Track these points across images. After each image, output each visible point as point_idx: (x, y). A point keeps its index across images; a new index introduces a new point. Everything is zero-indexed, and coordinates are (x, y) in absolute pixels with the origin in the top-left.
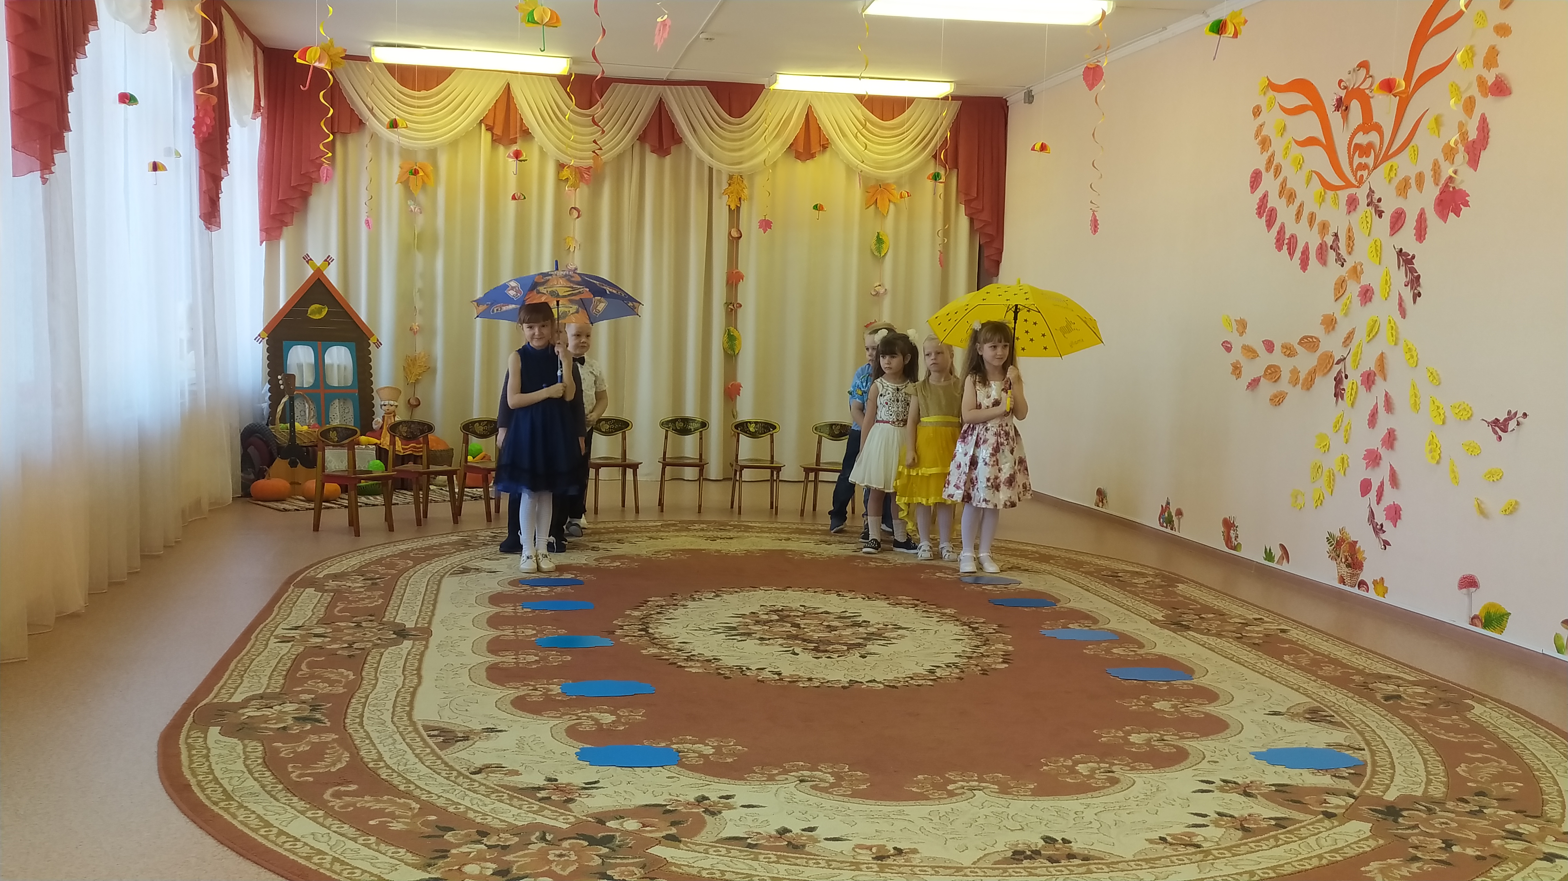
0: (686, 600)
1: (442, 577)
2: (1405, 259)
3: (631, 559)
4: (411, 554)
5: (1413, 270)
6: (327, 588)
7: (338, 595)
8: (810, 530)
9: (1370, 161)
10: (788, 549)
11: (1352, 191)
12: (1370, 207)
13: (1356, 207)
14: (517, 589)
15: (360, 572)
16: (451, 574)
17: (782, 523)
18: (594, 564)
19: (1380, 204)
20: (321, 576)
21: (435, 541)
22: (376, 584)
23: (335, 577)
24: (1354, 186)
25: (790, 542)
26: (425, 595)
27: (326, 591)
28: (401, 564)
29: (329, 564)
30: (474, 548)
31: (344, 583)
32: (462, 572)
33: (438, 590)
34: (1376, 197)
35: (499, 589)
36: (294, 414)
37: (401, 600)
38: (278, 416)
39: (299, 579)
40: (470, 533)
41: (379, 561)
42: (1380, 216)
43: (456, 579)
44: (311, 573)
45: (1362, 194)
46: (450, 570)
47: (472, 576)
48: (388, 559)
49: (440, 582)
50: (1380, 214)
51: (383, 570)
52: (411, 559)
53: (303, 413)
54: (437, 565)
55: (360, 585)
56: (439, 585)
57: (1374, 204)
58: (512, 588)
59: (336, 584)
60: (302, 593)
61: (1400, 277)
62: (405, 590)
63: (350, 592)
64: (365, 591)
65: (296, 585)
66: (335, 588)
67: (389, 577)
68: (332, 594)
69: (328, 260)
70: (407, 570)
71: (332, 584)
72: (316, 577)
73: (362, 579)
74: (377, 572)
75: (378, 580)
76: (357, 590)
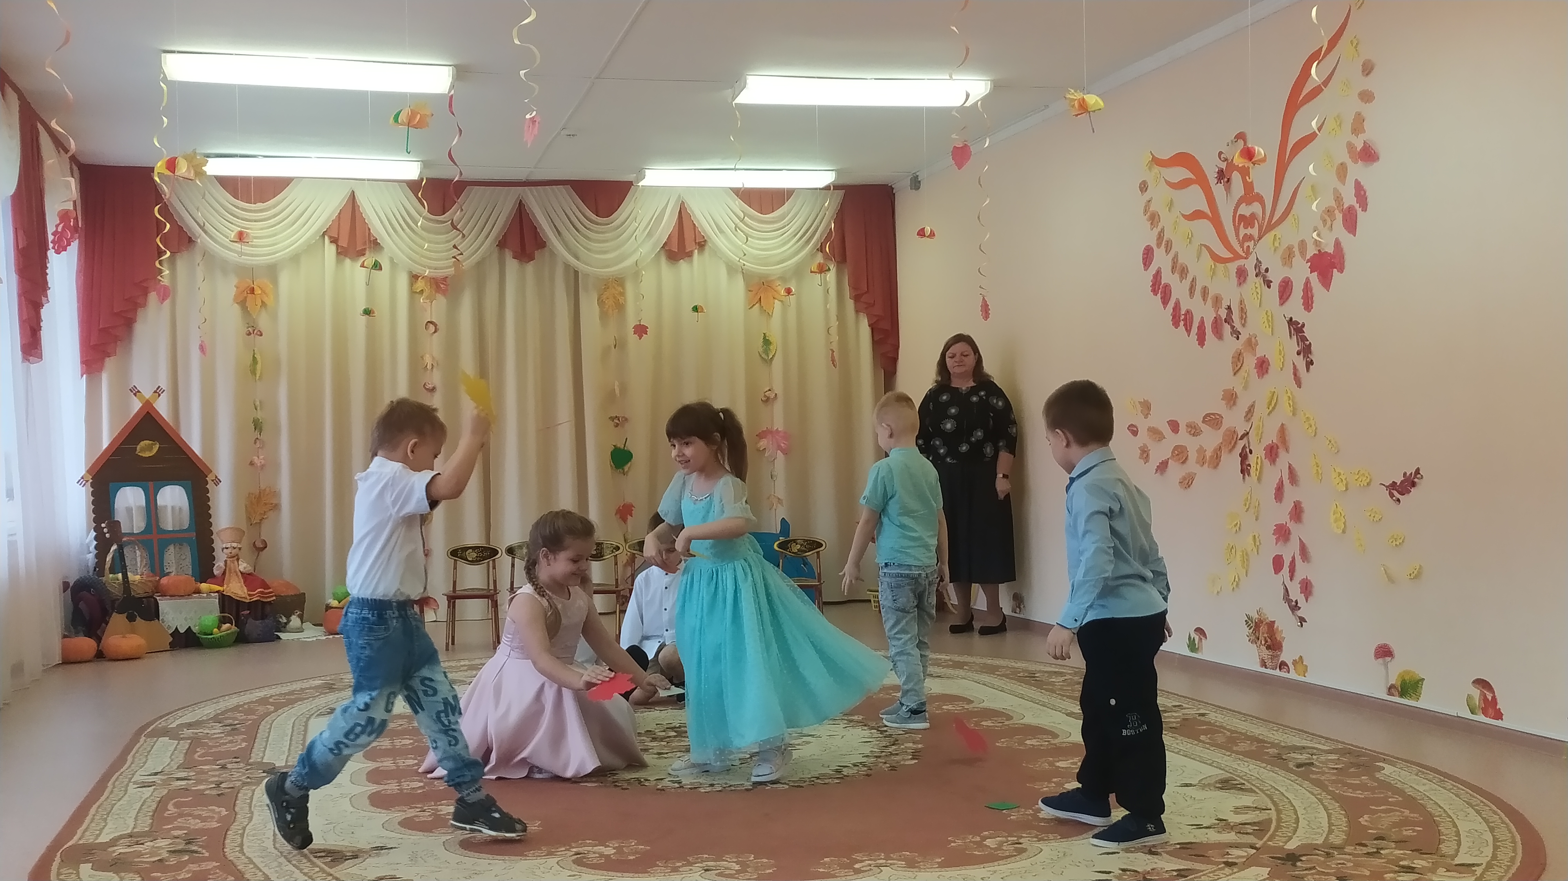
1: (308, 719)
2: (1296, 328)
4: (271, 700)
5: (1304, 339)
6: (182, 736)
7: (195, 742)
9: (1254, 232)
11: (1241, 262)
12: (1259, 278)
13: (1245, 278)
15: (217, 719)
16: (318, 715)
19: (1268, 274)
20: (174, 725)
21: (297, 686)
22: (237, 729)
23: (190, 725)
24: (1241, 257)
26: (292, 736)
27: (182, 739)
28: (261, 709)
29: (180, 715)
30: (340, 690)
31: (200, 730)
33: (306, 731)
34: (1263, 267)
36: (125, 562)
37: (267, 741)
38: (108, 566)
39: (149, 730)
40: (333, 677)
41: (236, 708)
42: (1269, 287)
44: (161, 723)
45: (1249, 265)
46: (316, 712)
48: (246, 706)
49: (306, 723)
50: (1268, 284)
51: (241, 716)
52: (272, 704)
53: (135, 561)
54: (301, 708)
55: (220, 731)
57: (1262, 274)
59: (193, 732)
60: (155, 743)
61: (1293, 345)
62: (269, 734)
63: (209, 738)
64: (225, 736)
65: (147, 736)
66: (192, 735)
67: (250, 722)
68: (189, 741)
69: (158, 391)
70: (268, 714)
71: (188, 732)
72: (169, 727)
73: (220, 725)
74: (235, 719)
75: (238, 726)
76: (217, 736)
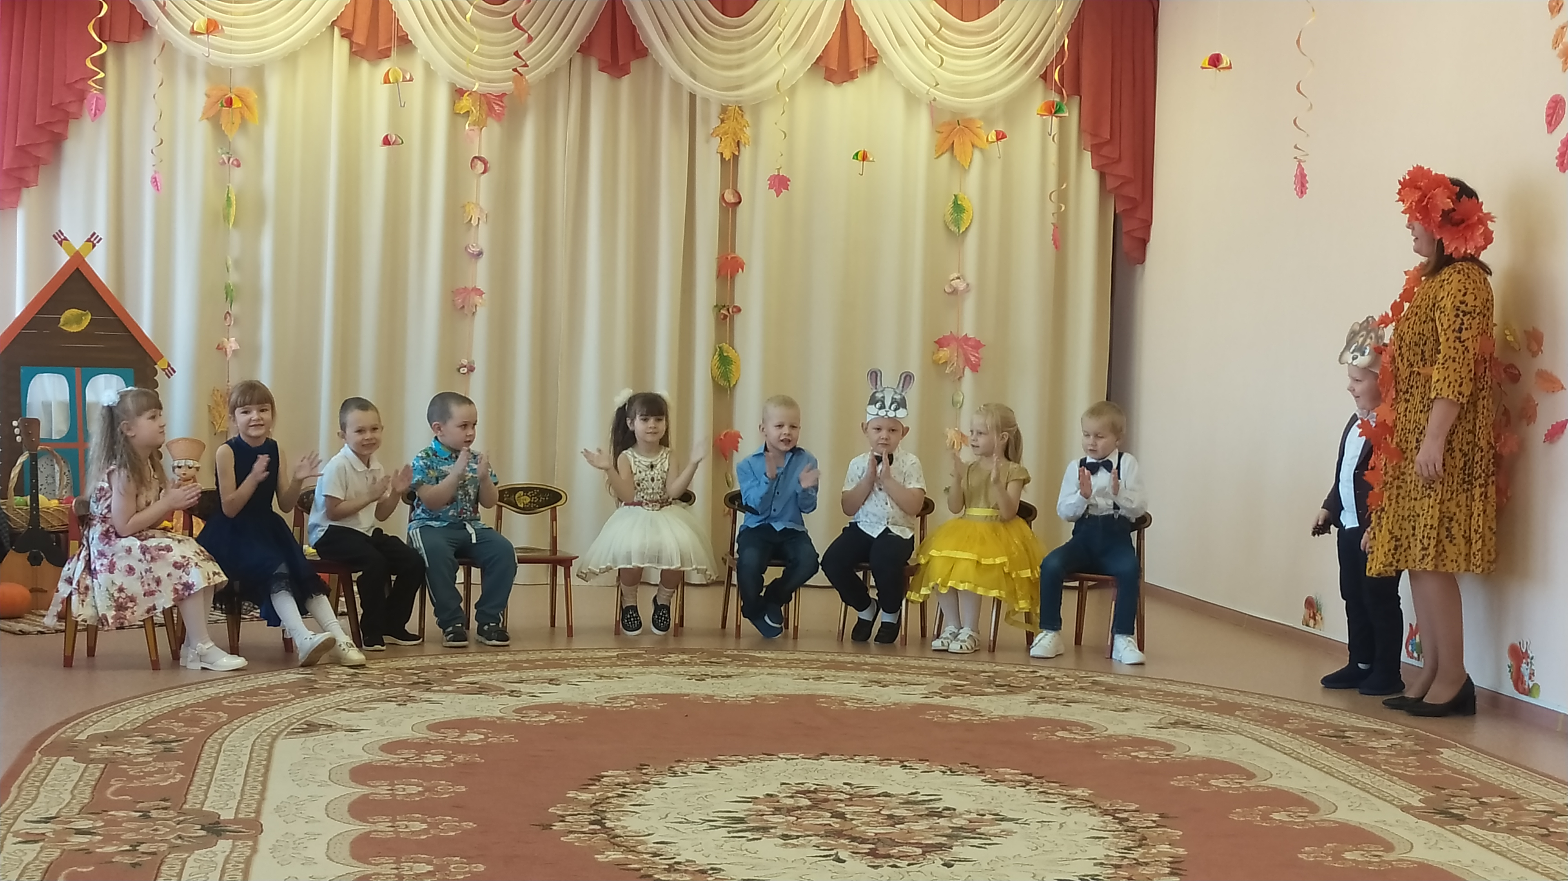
0: (661, 773)
1: (275, 738)
3: (573, 709)
4: (229, 704)
6: (93, 756)
7: (111, 768)
8: (852, 663)
10: (819, 693)
14: (392, 758)
15: (145, 730)
16: (289, 734)
17: (807, 652)
18: (514, 717)
20: (83, 736)
21: (265, 681)
22: (171, 750)
23: (106, 738)
25: (822, 682)
26: (248, 766)
27: (92, 761)
28: (211, 717)
29: (97, 721)
30: (324, 692)
31: (119, 748)
32: (306, 731)
33: (269, 759)
35: (366, 758)
36: (37, 481)
37: (212, 774)
38: (12, 484)
39: (47, 743)
41: (177, 715)
43: (297, 742)
44: (66, 732)
46: (286, 728)
47: (322, 737)
48: (190, 712)
49: (271, 746)
51: (181, 727)
52: (225, 710)
53: (50, 480)
54: (266, 720)
55: (145, 752)
56: (270, 752)
58: (386, 756)
59: (108, 751)
60: (53, 765)
62: (217, 759)
63: (131, 763)
64: (154, 761)
65: (46, 752)
66: (106, 756)
67: (191, 738)
68: (102, 766)
69: (92, 239)
70: (218, 727)
71: (101, 750)
72: (77, 738)
73: (150, 741)
74: (172, 732)
75: (173, 744)
76: (141, 759)
